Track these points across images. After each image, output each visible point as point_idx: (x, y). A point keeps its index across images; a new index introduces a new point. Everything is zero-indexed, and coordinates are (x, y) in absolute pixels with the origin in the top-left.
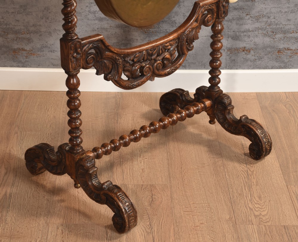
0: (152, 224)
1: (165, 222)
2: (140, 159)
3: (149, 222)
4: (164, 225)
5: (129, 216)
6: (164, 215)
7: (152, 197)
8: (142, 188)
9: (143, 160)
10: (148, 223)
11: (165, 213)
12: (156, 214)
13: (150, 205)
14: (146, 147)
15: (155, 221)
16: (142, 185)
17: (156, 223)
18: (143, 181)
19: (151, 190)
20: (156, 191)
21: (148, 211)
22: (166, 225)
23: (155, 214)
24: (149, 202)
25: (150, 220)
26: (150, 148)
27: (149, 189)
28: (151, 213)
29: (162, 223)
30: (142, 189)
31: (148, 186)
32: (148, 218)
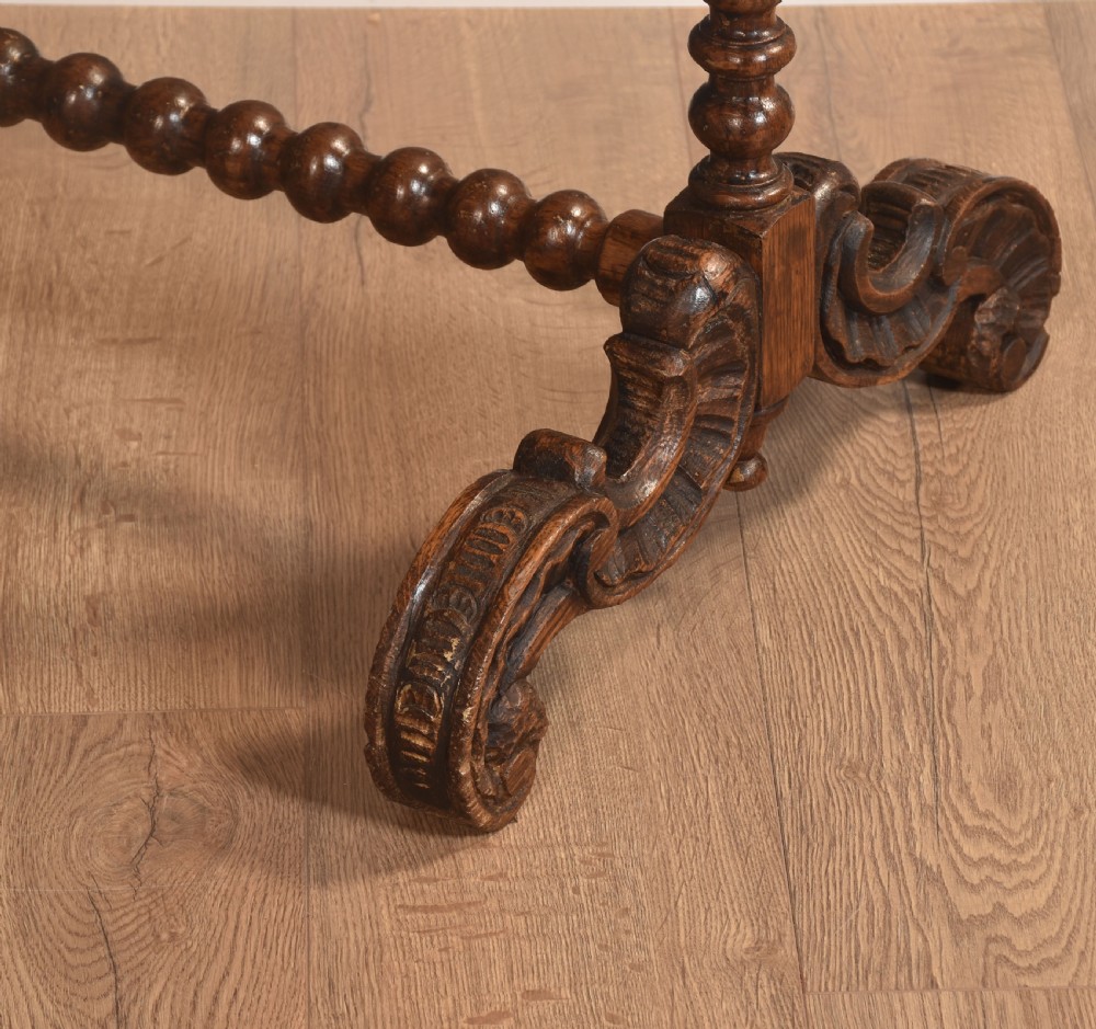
0: (135, 1011)
1: (241, 995)
2: (77, 523)
3: (112, 996)
4: (234, 1017)
6: (241, 941)
7: (152, 810)
8: (74, 739)
9: (99, 526)
10: (107, 1005)
11: (244, 926)
12: (173, 936)
13: (134, 867)
14: (135, 427)
15: (157, 989)
16: (82, 721)
17: (166, 1004)
18: (90, 693)
19: (152, 757)
20: (191, 764)
21: (107, 916)
22: (245, 1014)
23: (165, 936)
24: (125, 850)
25: (123, 986)
26: (168, 437)
27: (135, 748)
28: (134, 926)
29: (216, 1000)
30: (79, 751)
31: (128, 724)
32: (106, 965)
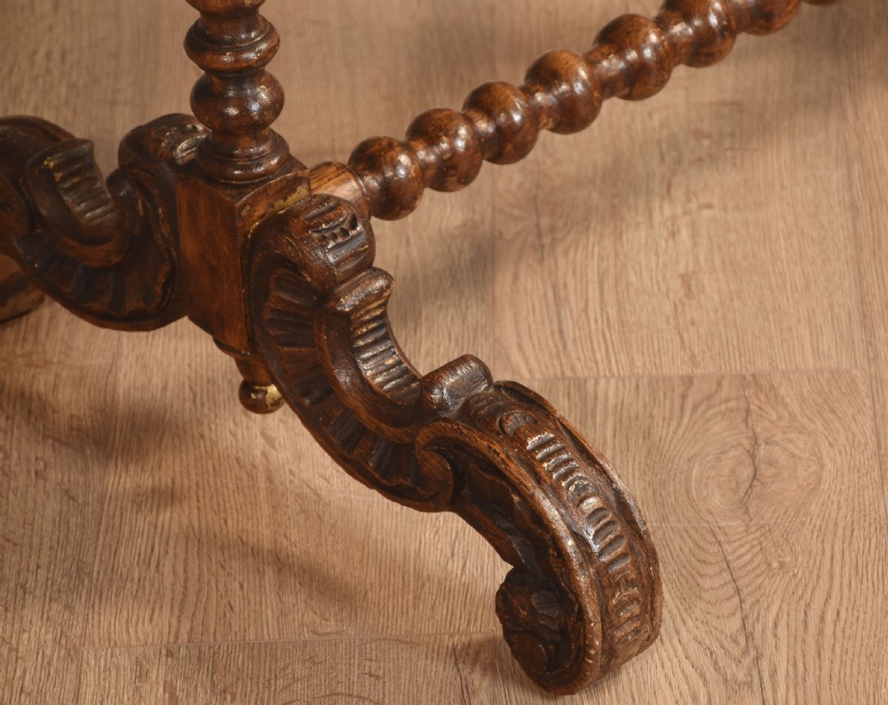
0: (759, 628)
1: (843, 614)
2: (667, 211)
3: (738, 615)
4: (839, 634)
5: (605, 583)
6: (837, 570)
7: (753, 456)
8: (684, 397)
9: (685, 213)
10: (735, 623)
11: (838, 556)
12: (782, 564)
13: (744, 505)
14: (706, 127)
15: (774, 610)
16: (688, 381)
17: (783, 623)
18: (693, 357)
19: (748, 412)
20: (780, 418)
21: (727, 547)
22: (848, 632)
23: (775, 564)
24: (735, 491)
25: (746, 606)
26: (733, 135)
27: (732, 404)
28: (748, 557)
29: (822, 619)
30: (689, 407)
31: (725, 383)
32: (730, 589)
